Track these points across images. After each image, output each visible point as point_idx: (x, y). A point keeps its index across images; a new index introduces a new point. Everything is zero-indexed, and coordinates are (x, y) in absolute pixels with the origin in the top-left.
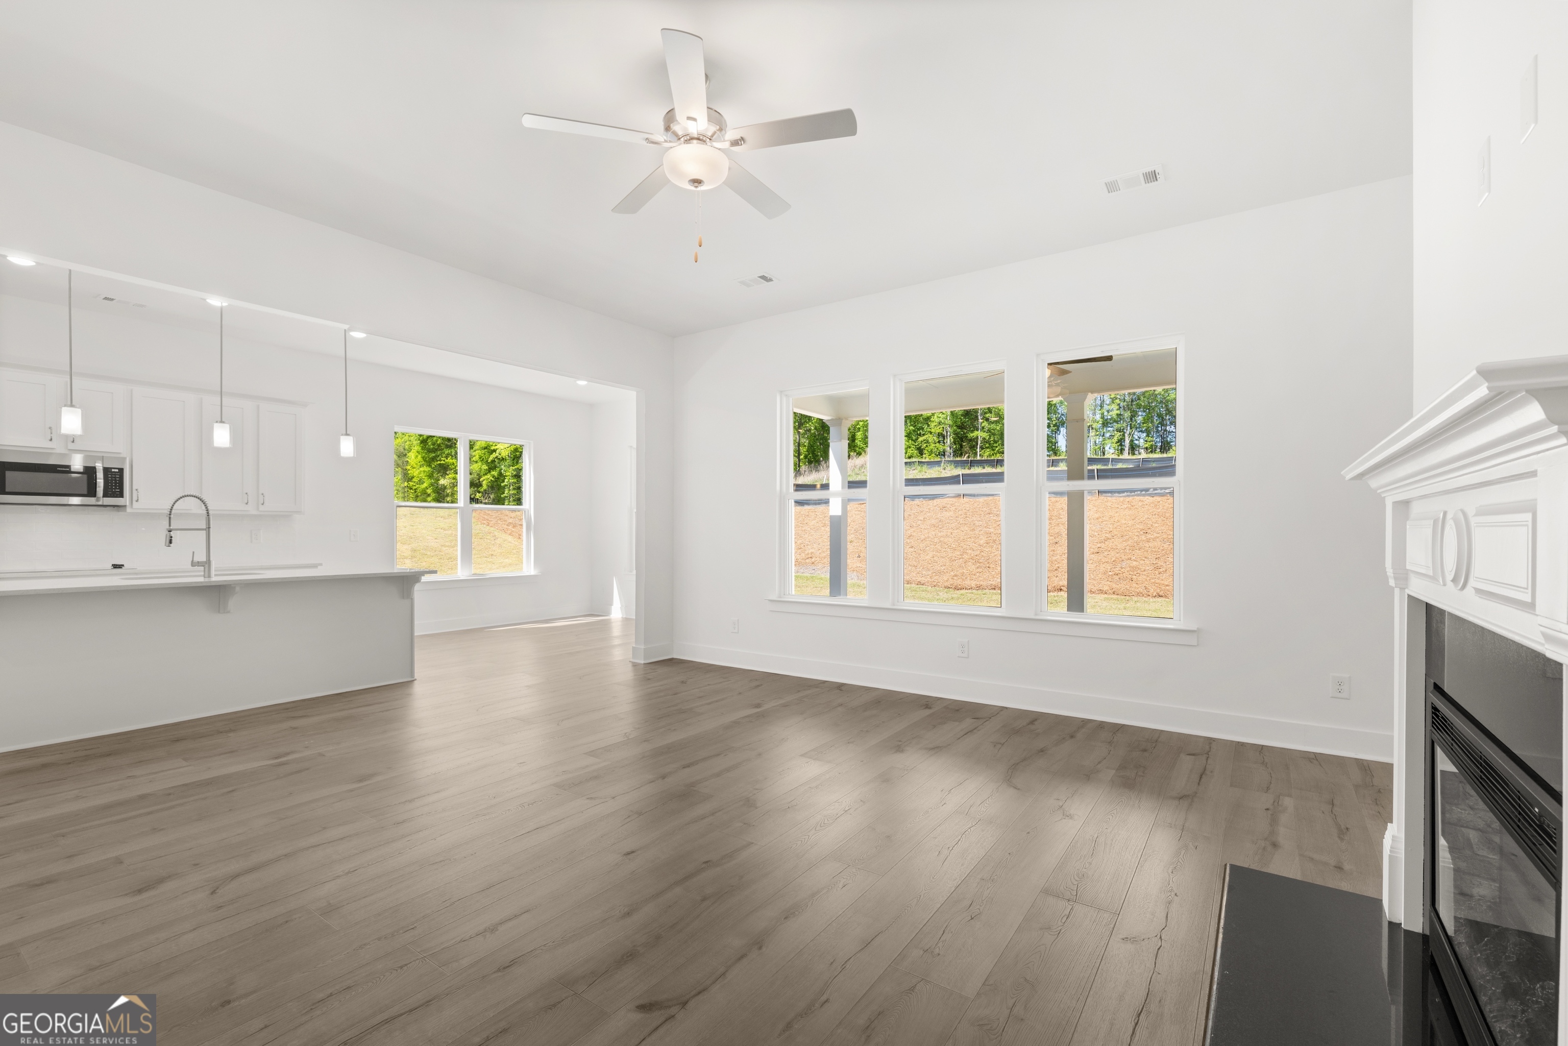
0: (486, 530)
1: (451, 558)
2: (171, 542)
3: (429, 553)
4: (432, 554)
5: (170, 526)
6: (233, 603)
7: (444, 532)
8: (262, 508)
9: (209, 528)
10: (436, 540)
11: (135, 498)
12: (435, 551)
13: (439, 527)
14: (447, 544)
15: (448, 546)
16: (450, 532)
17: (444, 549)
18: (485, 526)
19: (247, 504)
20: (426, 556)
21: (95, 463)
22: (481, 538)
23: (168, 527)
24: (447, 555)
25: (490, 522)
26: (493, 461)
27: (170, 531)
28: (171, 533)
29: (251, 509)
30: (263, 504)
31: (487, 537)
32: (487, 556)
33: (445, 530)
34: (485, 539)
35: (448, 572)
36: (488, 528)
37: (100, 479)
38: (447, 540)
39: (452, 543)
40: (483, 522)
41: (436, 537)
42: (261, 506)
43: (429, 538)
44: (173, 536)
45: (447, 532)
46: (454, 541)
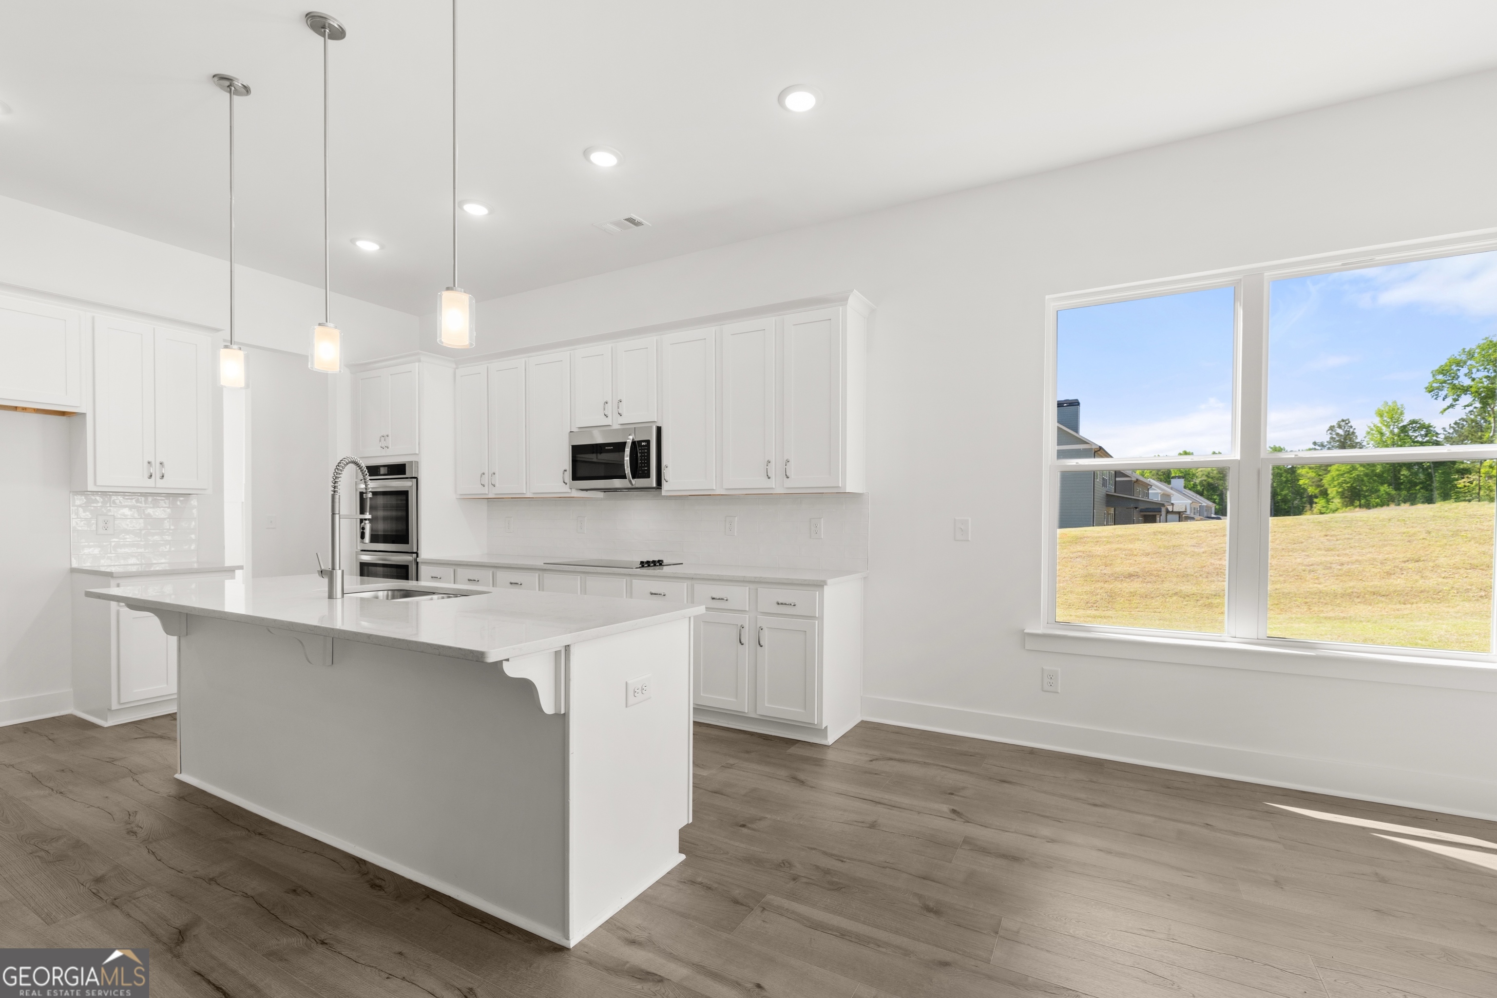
8: (787, 483)
19: (770, 478)
21: (628, 438)
30: (788, 477)
37: (627, 457)
42: (786, 480)
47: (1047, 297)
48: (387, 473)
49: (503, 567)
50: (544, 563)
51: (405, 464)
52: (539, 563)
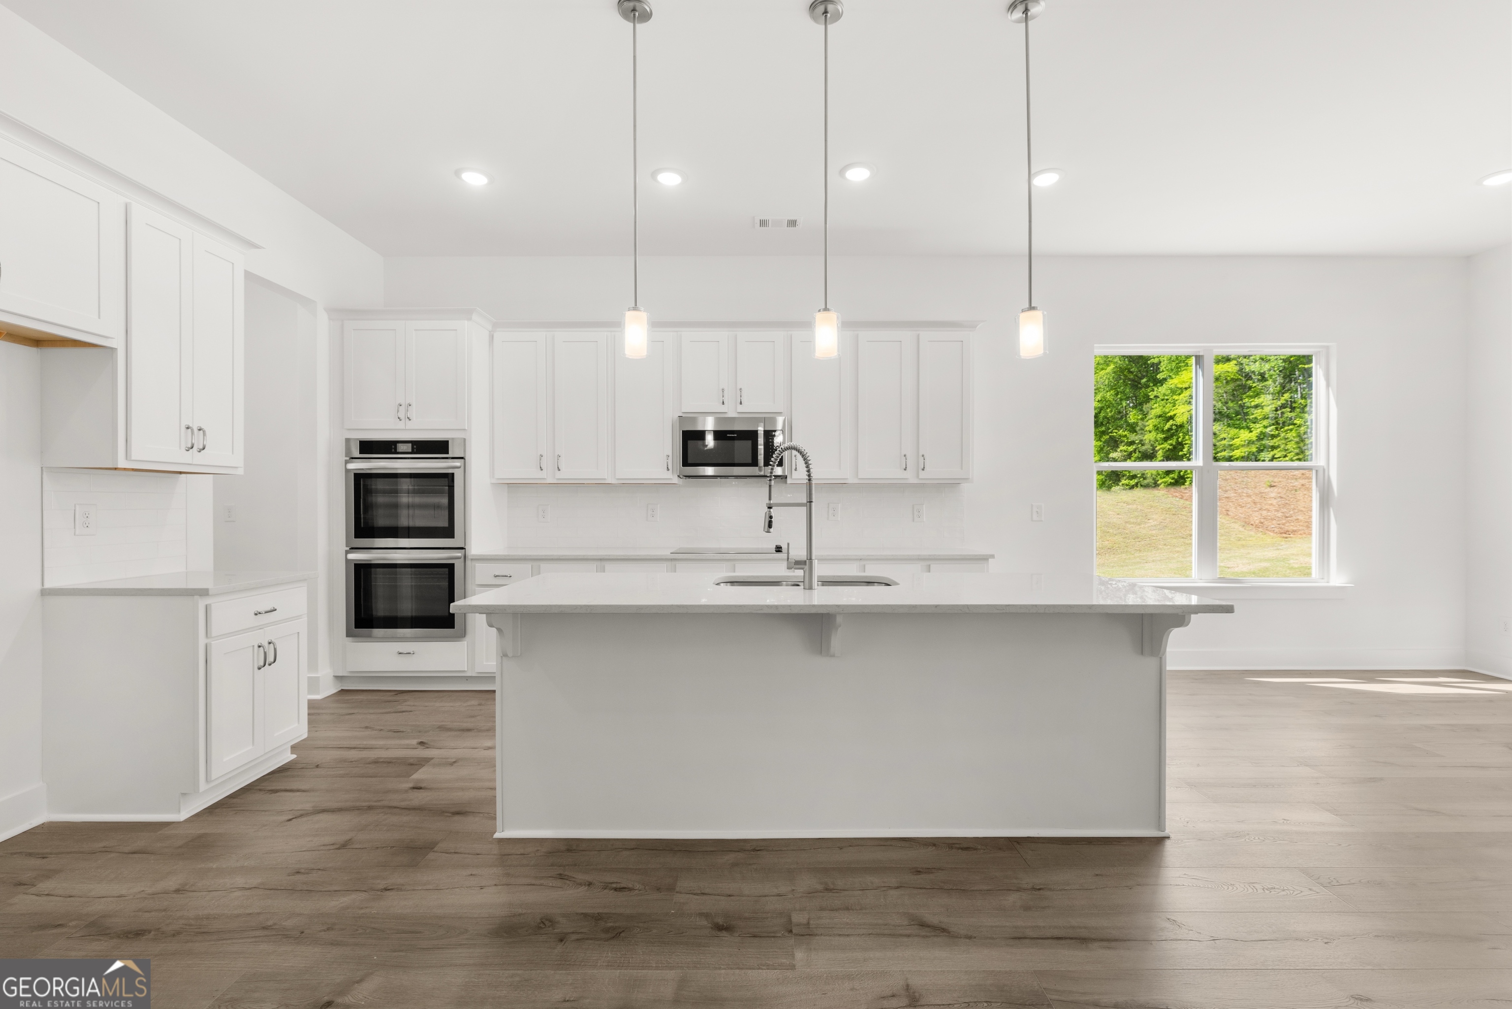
0: (1180, 504)
1: (1138, 538)
2: (770, 526)
3: (1111, 531)
4: (1115, 532)
5: (770, 499)
6: (837, 641)
7: (1128, 506)
8: (923, 475)
9: (811, 502)
10: (1118, 516)
11: (794, 467)
12: (1119, 528)
13: (1121, 501)
14: (1132, 520)
15: (1133, 523)
16: (1135, 506)
17: (1129, 526)
18: (1178, 499)
19: (905, 470)
20: (1108, 534)
21: (758, 427)
22: (1174, 515)
23: (768, 501)
24: (1133, 534)
25: (1183, 495)
26: (1170, 429)
27: (770, 508)
28: (772, 510)
29: (910, 477)
30: (923, 470)
31: (1182, 513)
32: (1184, 536)
33: (1128, 504)
34: (1179, 515)
35: (1136, 555)
36: (1182, 501)
37: (761, 445)
38: (1132, 516)
39: (1139, 520)
40: (1174, 494)
41: (1118, 512)
42: (921, 472)
43: (1111, 512)
44: (773, 515)
45: (1130, 506)
46: (1141, 517)
47: (1095, 345)
48: (411, 451)
49: (617, 559)
50: (671, 553)
51: (448, 441)
52: (666, 553)
